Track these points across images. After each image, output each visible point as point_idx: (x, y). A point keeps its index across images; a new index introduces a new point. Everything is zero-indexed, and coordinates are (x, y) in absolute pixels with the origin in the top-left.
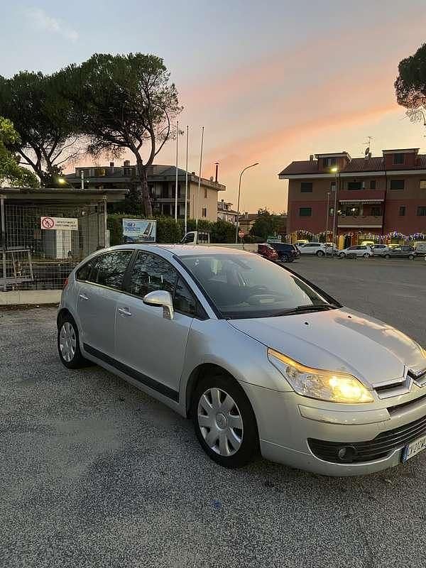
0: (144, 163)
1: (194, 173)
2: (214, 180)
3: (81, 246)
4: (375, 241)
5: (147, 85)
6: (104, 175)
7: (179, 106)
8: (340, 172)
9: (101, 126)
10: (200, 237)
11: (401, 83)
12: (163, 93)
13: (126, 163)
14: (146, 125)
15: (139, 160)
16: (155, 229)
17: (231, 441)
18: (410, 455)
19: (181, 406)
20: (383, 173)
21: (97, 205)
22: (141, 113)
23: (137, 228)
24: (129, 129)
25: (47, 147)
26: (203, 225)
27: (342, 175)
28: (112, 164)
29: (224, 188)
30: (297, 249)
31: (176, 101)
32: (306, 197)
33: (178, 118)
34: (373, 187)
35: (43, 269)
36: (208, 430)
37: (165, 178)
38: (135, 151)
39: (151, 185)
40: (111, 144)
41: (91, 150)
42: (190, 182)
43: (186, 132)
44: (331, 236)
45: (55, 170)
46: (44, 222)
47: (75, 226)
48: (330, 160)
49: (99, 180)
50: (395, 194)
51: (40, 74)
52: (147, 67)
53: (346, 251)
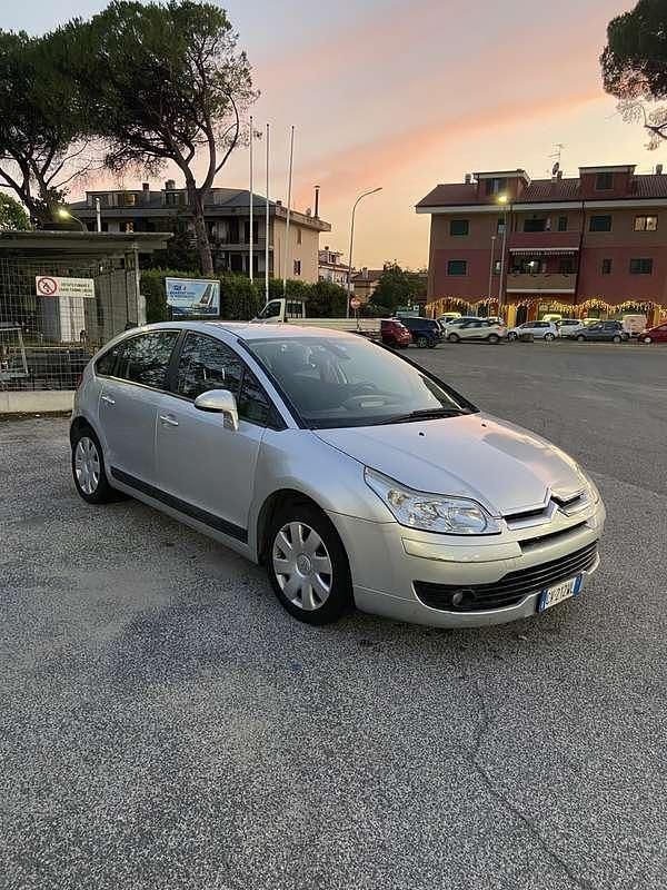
0: (199, 185)
1: (279, 202)
2: (313, 215)
3: (100, 322)
4: (565, 315)
5: (200, 54)
6: (133, 204)
7: (254, 89)
8: (512, 203)
9: (127, 122)
10: (290, 308)
11: (610, 57)
12: (226, 67)
13: (170, 183)
14: (200, 120)
15: (190, 181)
16: (217, 294)
17: (317, 590)
18: (549, 603)
19: (250, 549)
20: (579, 205)
21: (123, 256)
22: (191, 101)
23: (189, 292)
24: (172, 128)
25: (39, 157)
26: (295, 288)
27: (516, 208)
28: (146, 186)
29: (326, 227)
30: (442, 327)
31: (249, 80)
32: (459, 242)
33: (253, 109)
34: (563, 226)
35: (43, 358)
36: (287, 577)
37: (234, 211)
38: (183, 164)
39: (211, 222)
40: (143, 153)
41: (110, 162)
42: (273, 217)
43: (265, 134)
44: (495, 305)
45: (52, 196)
46: (42, 285)
47: (91, 291)
48: (496, 182)
49: (125, 213)
50: (597, 240)
51: (23, 34)
52: (199, 23)
53: (518, 330)
